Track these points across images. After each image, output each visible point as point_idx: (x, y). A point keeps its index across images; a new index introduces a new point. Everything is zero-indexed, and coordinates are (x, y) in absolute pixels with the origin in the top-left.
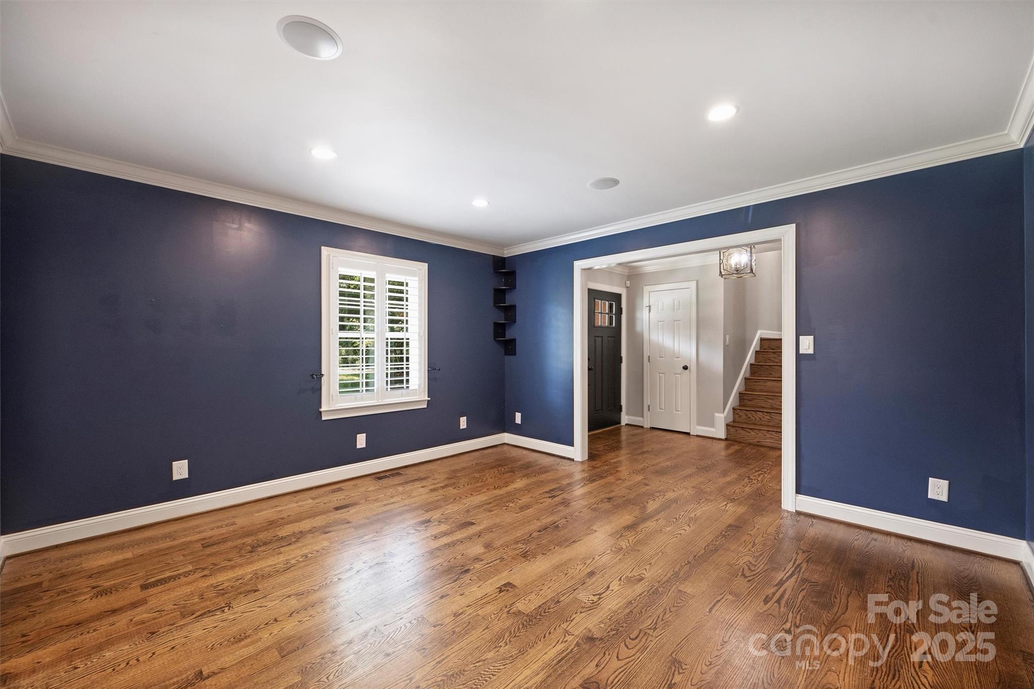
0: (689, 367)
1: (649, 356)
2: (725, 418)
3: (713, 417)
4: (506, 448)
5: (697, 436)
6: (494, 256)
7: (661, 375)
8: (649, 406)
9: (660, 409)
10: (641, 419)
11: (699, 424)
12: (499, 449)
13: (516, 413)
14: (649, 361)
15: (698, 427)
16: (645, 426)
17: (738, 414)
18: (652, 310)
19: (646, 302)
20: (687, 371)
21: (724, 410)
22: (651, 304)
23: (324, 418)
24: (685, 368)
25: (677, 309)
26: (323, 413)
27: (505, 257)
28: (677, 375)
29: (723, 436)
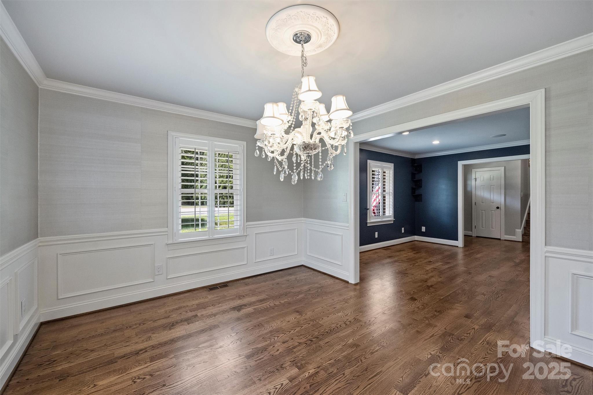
0: (500, 208)
1: (475, 203)
2: (522, 231)
3: (515, 231)
4: (416, 242)
5: (505, 240)
6: (412, 158)
7: (482, 211)
8: (475, 226)
9: (482, 227)
10: (471, 232)
11: (506, 234)
12: (413, 243)
13: (422, 227)
14: (475, 205)
15: (505, 236)
16: (473, 236)
17: (527, 230)
18: (477, 180)
19: (473, 176)
20: (499, 210)
21: (521, 228)
22: (476, 177)
23: (368, 225)
24: (498, 208)
25: (492, 180)
26: (368, 224)
27: (416, 158)
28: (493, 212)
29: (521, 240)
